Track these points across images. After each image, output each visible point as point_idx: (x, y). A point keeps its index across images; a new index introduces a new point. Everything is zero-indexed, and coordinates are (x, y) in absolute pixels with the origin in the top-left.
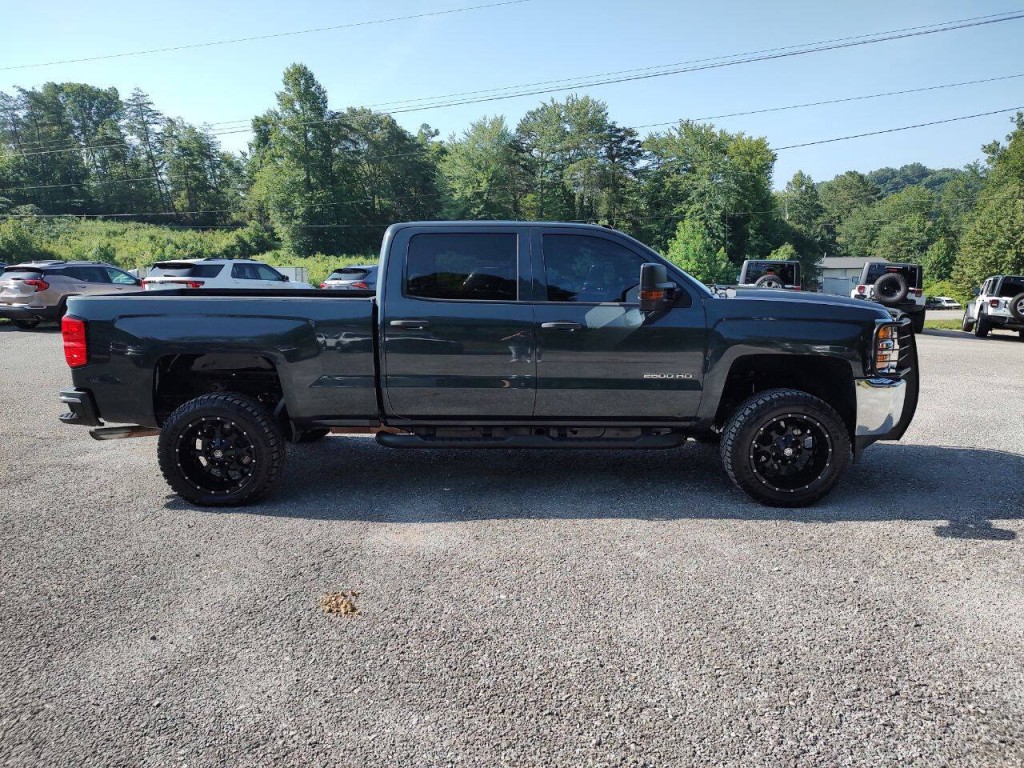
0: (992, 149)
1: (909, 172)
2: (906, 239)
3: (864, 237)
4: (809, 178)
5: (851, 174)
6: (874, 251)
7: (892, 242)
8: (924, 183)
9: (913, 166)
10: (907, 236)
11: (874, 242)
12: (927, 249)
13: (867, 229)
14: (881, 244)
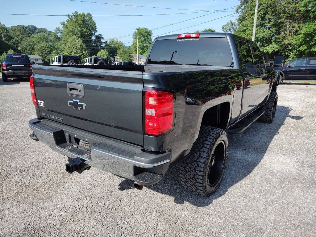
0: (63, 24)
1: (30, 27)
2: (44, 50)
3: (30, 48)
4: (4, 25)
5: (19, 26)
6: (34, 53)
7: (40, 51)
8: (36, 32)
9: (31, 26)
10: (44, 49)
11: (33, 50)
12: (51, 53)
13: (30, 46)
14: (36, 50)
